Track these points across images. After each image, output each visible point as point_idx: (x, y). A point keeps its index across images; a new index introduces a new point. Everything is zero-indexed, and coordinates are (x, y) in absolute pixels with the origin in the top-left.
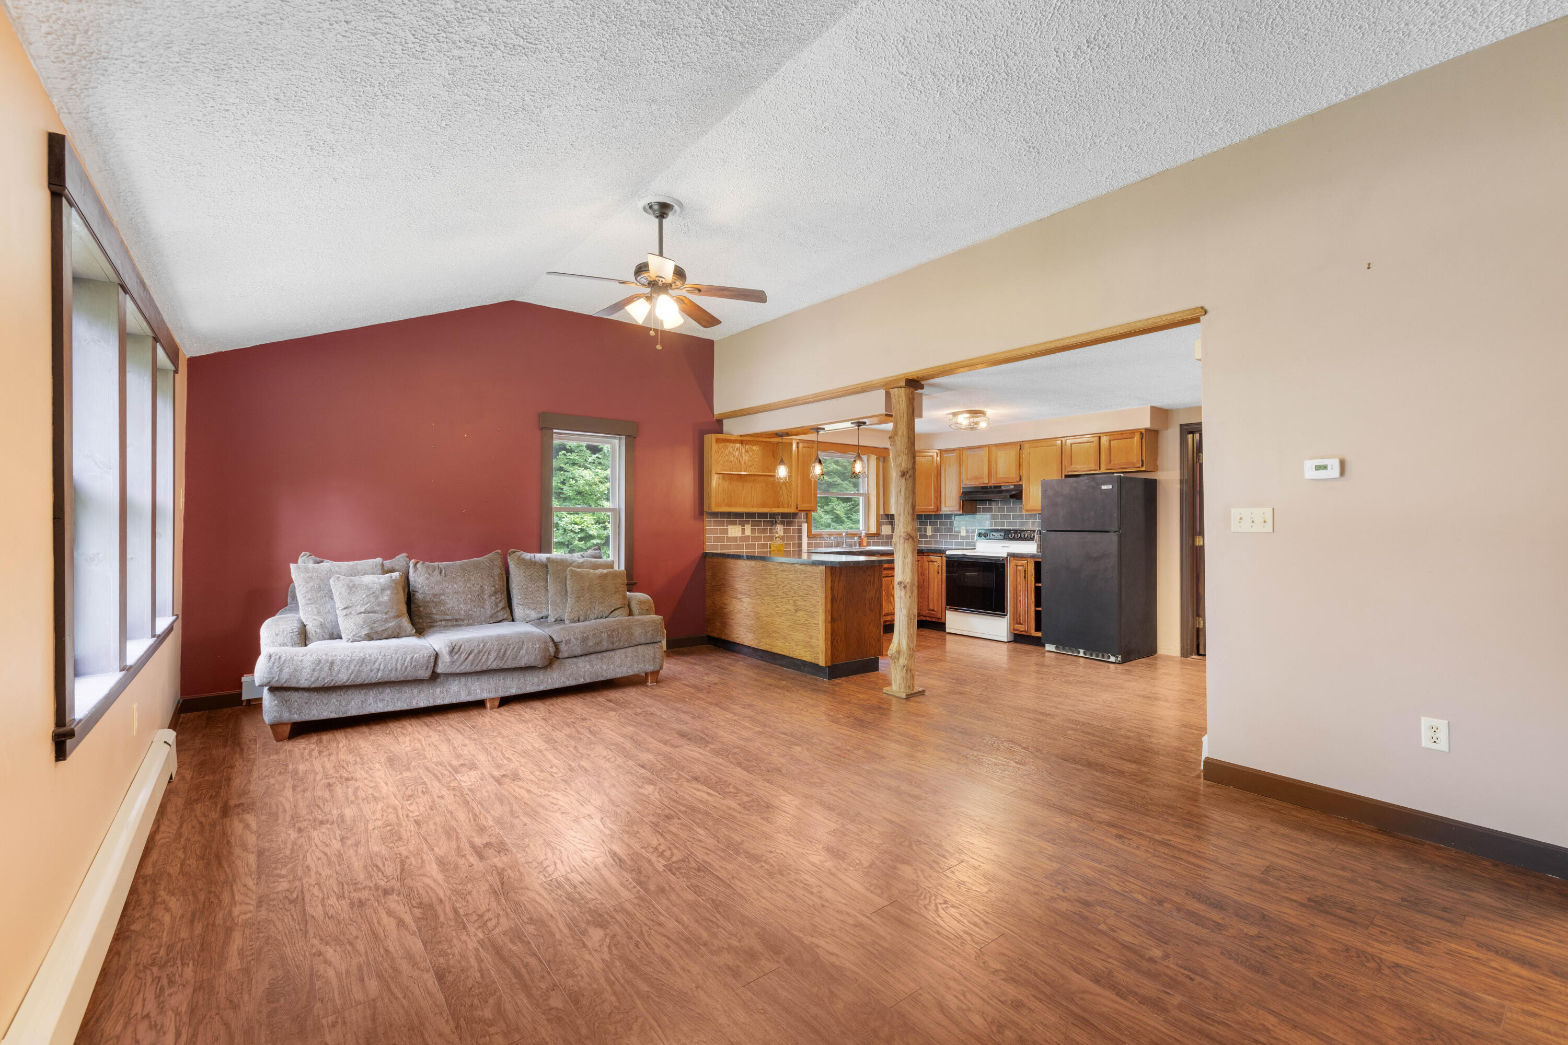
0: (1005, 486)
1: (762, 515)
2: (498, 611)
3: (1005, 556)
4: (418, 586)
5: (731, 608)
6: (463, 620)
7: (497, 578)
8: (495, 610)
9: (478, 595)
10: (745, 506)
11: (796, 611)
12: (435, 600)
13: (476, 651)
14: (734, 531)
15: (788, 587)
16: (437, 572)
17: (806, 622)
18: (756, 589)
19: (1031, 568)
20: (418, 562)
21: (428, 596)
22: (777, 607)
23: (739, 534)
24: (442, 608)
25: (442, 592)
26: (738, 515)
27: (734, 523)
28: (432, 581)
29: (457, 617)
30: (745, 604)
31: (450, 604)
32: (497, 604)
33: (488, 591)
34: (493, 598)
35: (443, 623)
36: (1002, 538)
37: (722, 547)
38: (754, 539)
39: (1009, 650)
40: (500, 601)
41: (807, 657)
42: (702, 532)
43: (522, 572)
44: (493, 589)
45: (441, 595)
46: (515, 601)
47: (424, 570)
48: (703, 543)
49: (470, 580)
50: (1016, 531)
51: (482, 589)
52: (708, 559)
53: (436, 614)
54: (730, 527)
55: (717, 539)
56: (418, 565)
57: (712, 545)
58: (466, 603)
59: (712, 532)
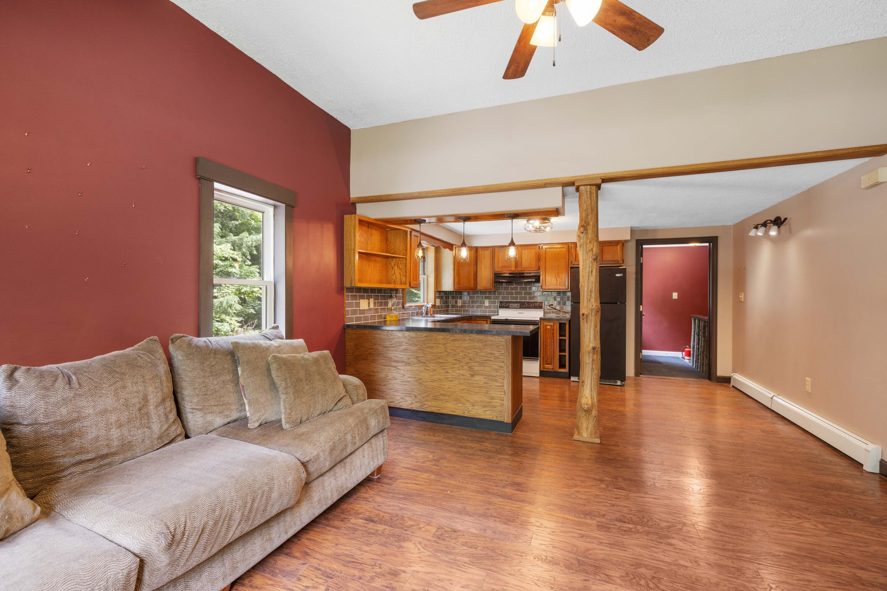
0: (527, 273)
1: (380, 290)
2: (169, 427)
3: (538, 319)
4: (19, 412)
5: (382, 375)
6: (113, 454)
7: (164, 378)
8: (166, 426)
9: (140, 409)
10: (370, 282)
11: (472, 376)
12: (60, 432)
13: (211, 523)
14: (364, 304)
15: (461, 354)
16: (60, 383)
17: (486, 385)
18: (417, 357)
19: (557, 327)
20: (16, 369)
21: (44, 429)
22: (447, 372)
23: (366, 307)
24: (77, 443)
25: (75, 415)
26: (366, 290)
27: (362, 297)
28: (52, 400)
29: (105, 451)
30: (402, 372)
31: (92, 433)
32: (167, 417)
33: (153, 399)
34: (161, 410)
35: (78, 469)
36: (519, 307)
37: (358, 319)
38: (376, 310)
39: (540, 382)
40: (171, 411)
41: (488, 415)
42: (342, 306)
43: (197, 365)
44: (160, 395)
45: (74, 421)
46: (188, 406)
47: (33, 382)
48: (342, 315)
49: (124, 387)
50: (528, 303)
51: (145, 399)
52: (348, 331)
53: (64, 456)
54: (361, 301)
55: (354, 312)
56: (18, 375)
57: (351, 319)
58: (120, 426)
59: (351, 305)
